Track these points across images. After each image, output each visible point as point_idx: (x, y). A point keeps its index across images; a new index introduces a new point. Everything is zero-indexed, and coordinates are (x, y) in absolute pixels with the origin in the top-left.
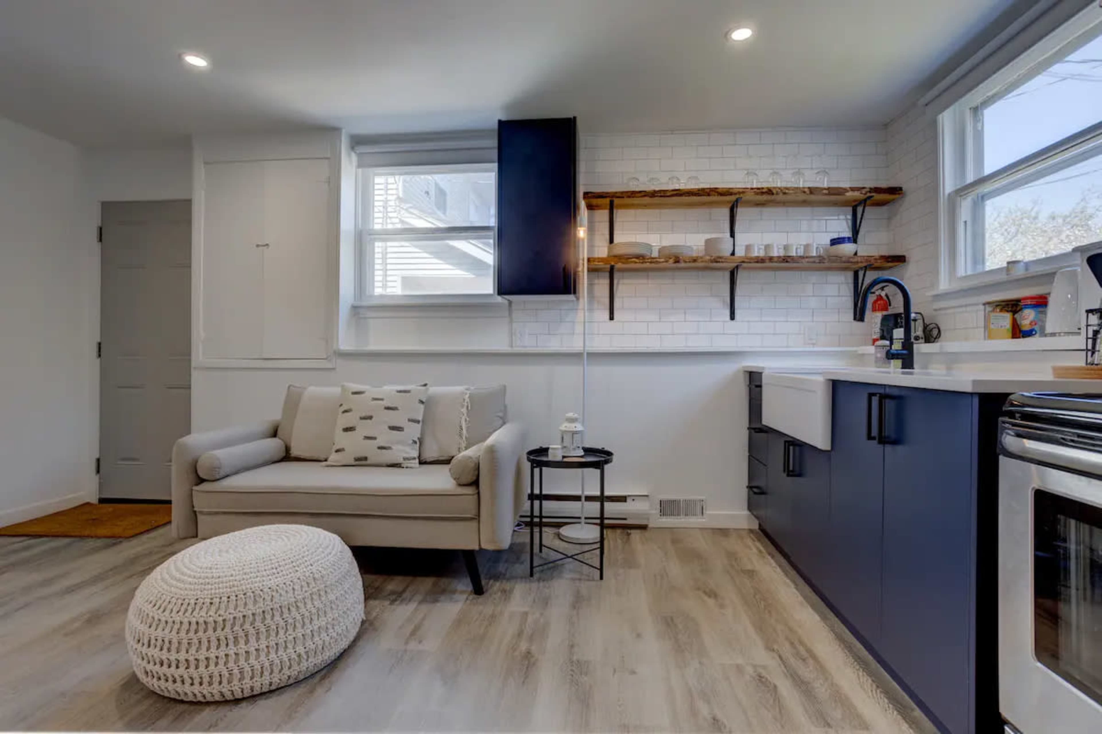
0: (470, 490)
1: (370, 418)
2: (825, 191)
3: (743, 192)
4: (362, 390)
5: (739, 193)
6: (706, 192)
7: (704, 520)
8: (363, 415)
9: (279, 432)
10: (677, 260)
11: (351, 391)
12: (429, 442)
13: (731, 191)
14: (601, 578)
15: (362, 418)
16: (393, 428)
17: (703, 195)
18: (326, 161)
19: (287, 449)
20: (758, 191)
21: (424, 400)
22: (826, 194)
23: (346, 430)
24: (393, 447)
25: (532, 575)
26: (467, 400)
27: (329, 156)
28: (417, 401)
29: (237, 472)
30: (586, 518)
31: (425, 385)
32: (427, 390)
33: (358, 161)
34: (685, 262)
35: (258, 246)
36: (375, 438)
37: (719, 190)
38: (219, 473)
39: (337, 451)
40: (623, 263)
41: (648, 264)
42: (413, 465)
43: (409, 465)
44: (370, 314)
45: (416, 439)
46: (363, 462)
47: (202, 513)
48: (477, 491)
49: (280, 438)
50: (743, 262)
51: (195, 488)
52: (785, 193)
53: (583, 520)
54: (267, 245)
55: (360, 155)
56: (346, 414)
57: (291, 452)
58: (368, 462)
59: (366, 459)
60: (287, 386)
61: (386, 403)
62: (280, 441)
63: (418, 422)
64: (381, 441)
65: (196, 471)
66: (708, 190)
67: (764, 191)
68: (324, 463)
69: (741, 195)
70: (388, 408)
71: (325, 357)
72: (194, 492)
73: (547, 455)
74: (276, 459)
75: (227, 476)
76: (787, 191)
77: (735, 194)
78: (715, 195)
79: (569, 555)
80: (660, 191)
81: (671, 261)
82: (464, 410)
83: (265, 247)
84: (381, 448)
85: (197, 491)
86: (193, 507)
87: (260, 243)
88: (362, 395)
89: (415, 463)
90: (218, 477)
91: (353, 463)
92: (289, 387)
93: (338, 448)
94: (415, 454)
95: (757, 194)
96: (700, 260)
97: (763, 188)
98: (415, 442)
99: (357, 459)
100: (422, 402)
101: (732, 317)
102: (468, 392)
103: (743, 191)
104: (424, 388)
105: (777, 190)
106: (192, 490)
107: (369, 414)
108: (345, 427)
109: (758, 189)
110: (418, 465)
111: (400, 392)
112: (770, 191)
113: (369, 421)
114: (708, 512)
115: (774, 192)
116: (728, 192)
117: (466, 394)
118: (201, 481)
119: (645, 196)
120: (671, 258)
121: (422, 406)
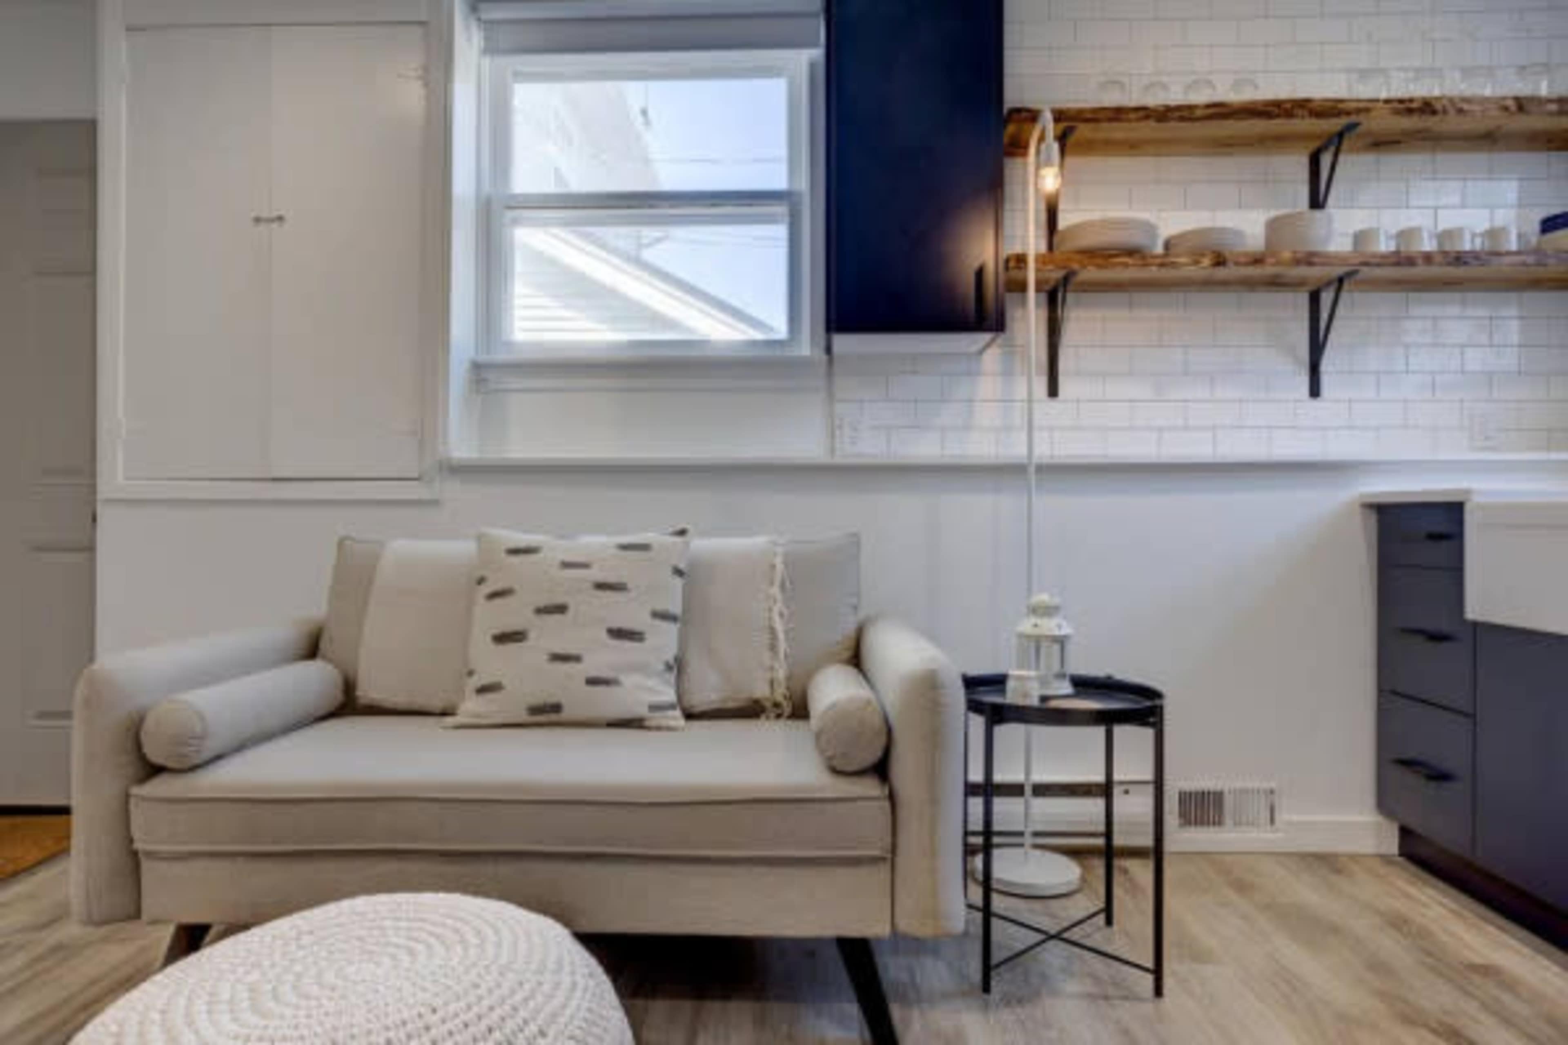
0: (870, 787)
1: (561, 609)
2: (1553, 107)
3: (1367, 110)
4: (533, 544)
5: (1359, 111)
6: (1286, 110)
7: (1280, 835)
8: (543, 602)
9: (324, 645)
10: (1221, 260)
11: (503, 548)
12: (696, 666)
13: (1341, 106)
14: (1158, 991)
15: (542, 611)
16: (618, 634)
17: (1278, 116)
18: (418, 31)
19: (349, 687)
20: (1401, 106)
21: (682, 566)
22: (1551, 114)
23: (502, 638)
24: (622, 678)
25: (986, 988)
26: (780, 567)
27: (423, 18)
28: (669, 571)
29: (240, 747)
30: (1036, 834)
31: (682, 533)
32: (687, 544)
33: (487, 39)
34: (1237, 264)
35: (258, 220)
36: (577, 659)
37: (1311, 105)
38: (198, 752)
39: (483, 690)
40: (1099, 267)
41: (1154, 268)
42: (672, 723)
43: (664, 723)
44: (515, 382)
45: (672, 661)
46: (553, 717)
47: (150, 855)
48: (887, 792)
49: (330, 661)
50: (1366, 264)
51: (135, 790)
52: (1460, 111)
53: (1028, 840)
54: (280, 219)
55: (488, 26)
56: (498, 601)
57: (359, 693)
58: (565, 715)
59: (556, 708)
60: (336, 540)
61: (597, 574)
62: (330, 667)
63: (673, 618)
64: (592, 666)
65: (138, 745)
66: (1288, 106)
67: (1414, 105)
68: (449, 720)
69: (1361, 118)
70: (601, 586)
71: (416, 475)
72: (132, 801)
73: (1003, 692)
74: (322, 712)
75: (219, 757)
76: (1466, 107)
77: (1348, 113)
78: (1303, 117)
79: (1053, 932)
80: (1179, 108)
81: (1206, 262)
82: (775, 590)
83: (275, 226)
84: (593, 682)
85: (144, 799)
86: (131, 841)
87: (265, 214)
88: (532, 558)
89: (674, 718)
90: (197, 761)
91: (525, 717)
92: (341, 544)
93: (486, 680)
94: (670, 696)
95: (1397, 112)
96: (1270, 260)
97: (1411, 100)
98: (669, 668)
99: (535, 710)
100: (679, 572)
101: (1315, 391)
102: (780, 550)
103: (1365, 108)
104: (678, 539)
105: (1445, 102)
106: (127, 796)
107: (559, 600)
108: (496, 631)
109: (1401, 101)
110: (682, 722)
111: (625, 547)
112: (1427, 107)
113: (557, 617)
114: (1282, 816)
115: (1438, 106)
116: (1333, 108)
117: (775, 554)
118: (153, 770)
119: (1147, 117)
120: (1203, 255)
121: (678, 582)
